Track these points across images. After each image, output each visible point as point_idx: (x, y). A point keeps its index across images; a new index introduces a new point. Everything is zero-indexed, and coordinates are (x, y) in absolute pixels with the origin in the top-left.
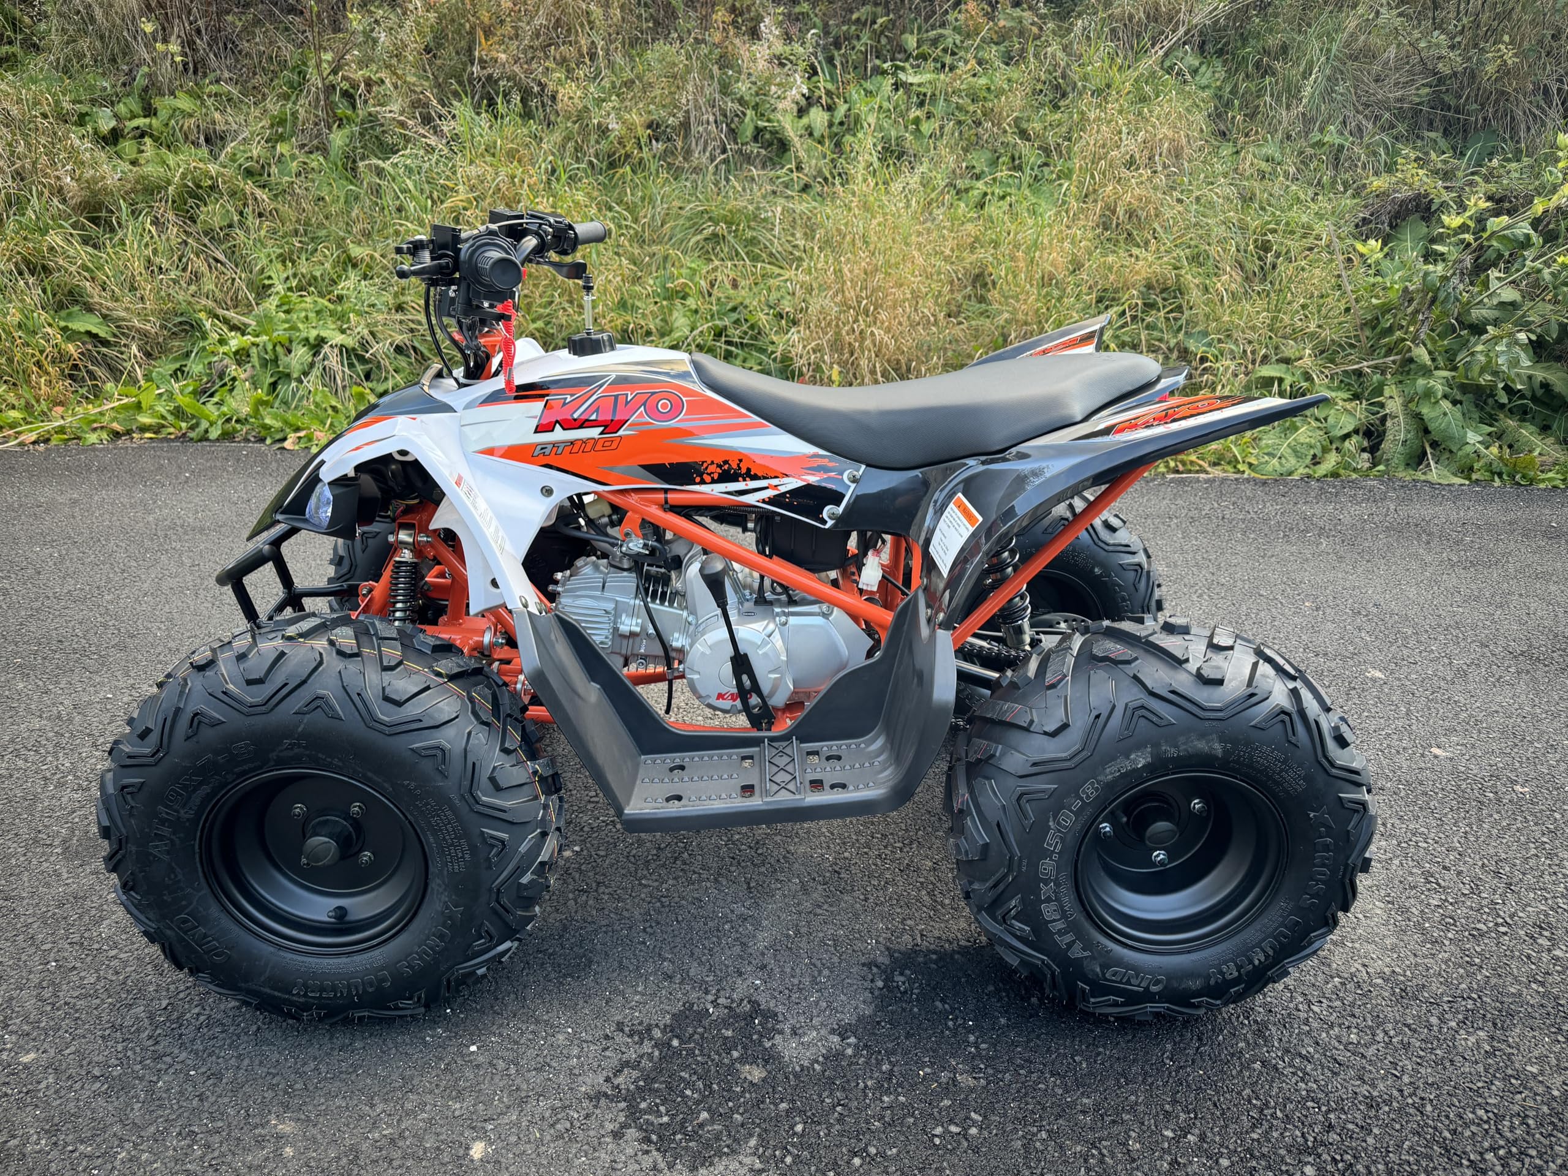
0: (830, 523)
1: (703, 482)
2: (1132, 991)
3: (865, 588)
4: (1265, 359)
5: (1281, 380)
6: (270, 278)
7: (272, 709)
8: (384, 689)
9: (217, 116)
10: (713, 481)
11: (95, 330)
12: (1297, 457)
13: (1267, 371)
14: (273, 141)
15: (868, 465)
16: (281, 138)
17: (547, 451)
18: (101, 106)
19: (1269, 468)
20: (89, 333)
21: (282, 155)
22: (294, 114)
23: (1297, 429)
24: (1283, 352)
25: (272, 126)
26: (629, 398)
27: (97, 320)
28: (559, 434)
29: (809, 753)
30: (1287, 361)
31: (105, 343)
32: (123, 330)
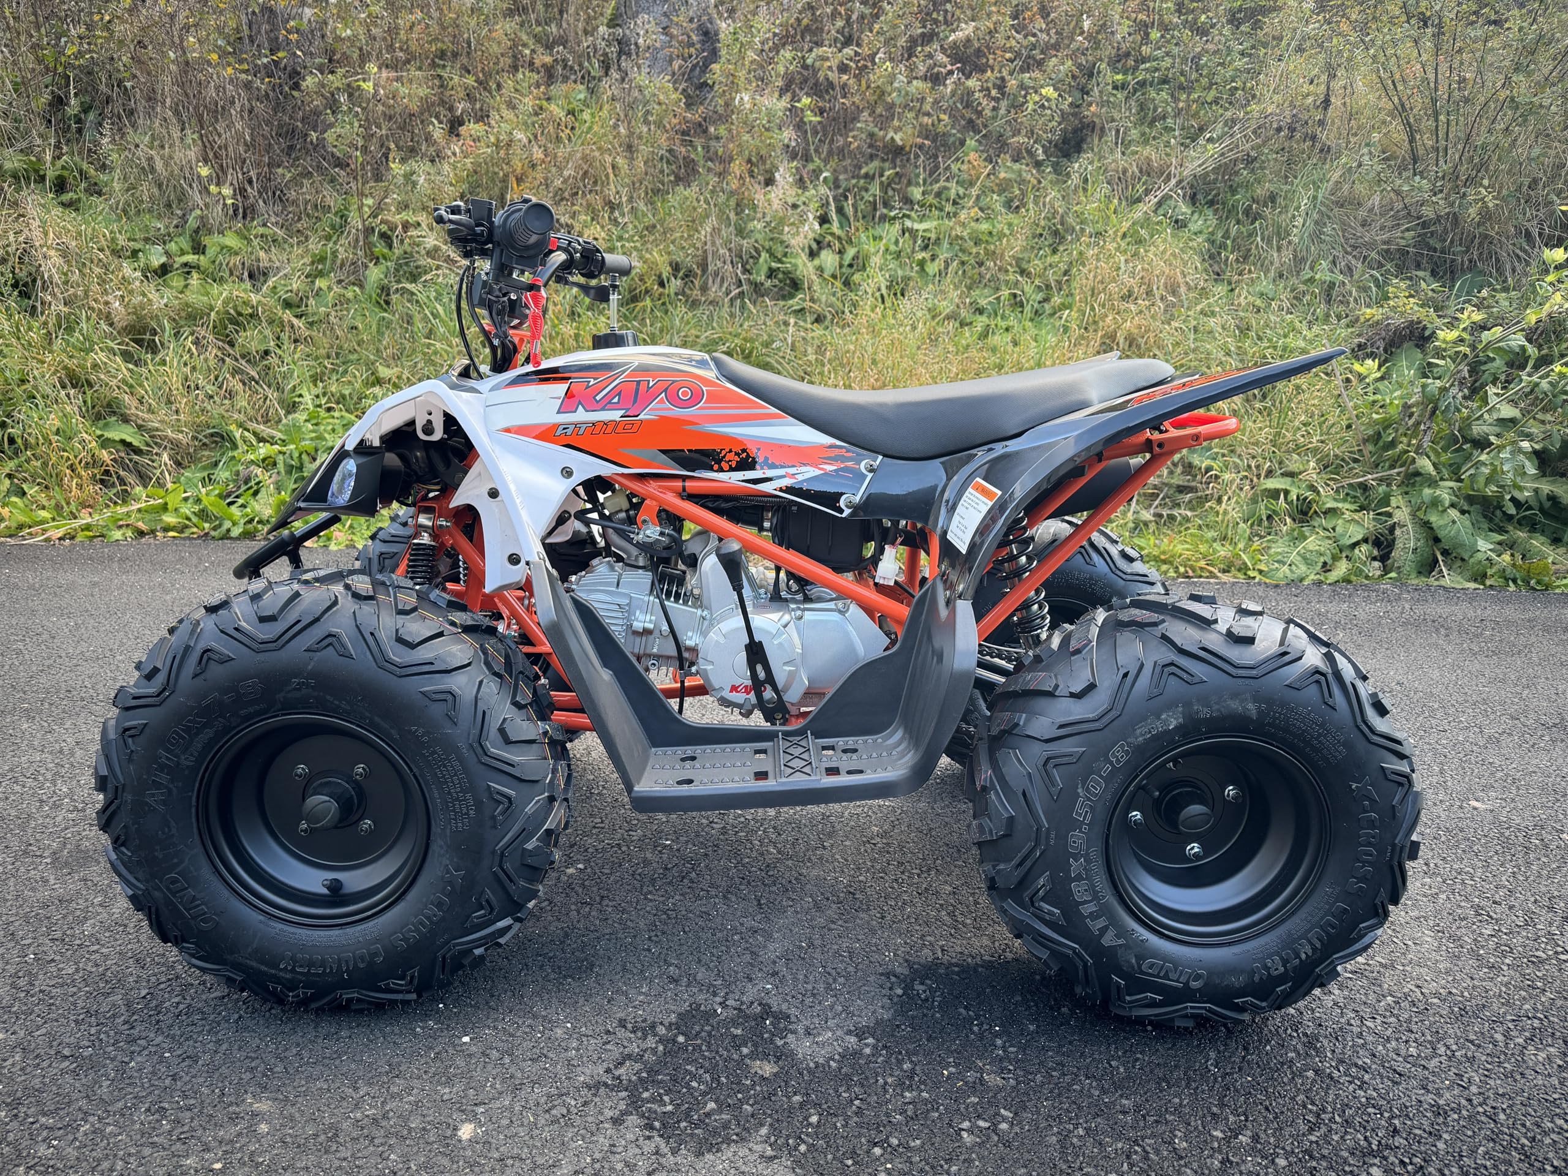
0: (847, 512)
1: (721, 470)
2: (1171, 986)
3: (881, 582)
4: (1270, 473)
5: (1287, 492)
6: (300, 396)
7: (283, 646)
8: (397, 631)
9: (262, 254)
10: (732, 469)
11: (129, 439)
12: (1308, 564)
13: (1272, 484)
14: (312, 277)
15: (885, 456)
16: (321, 274)
17: (569, 432)
18: (154, 243)
19: (1280, 574)
20: (123, 442)
21: (320, 289)
22: (334, 253)
23: (1305, 538)
24: (1287, 466)
25: (313, 263)
26: (651, 384)
27: (132, 430)
28: (581, 415)
29: (824, 748)
30: (1291, 475)
31: (138, 451)
32: (155, 439)
